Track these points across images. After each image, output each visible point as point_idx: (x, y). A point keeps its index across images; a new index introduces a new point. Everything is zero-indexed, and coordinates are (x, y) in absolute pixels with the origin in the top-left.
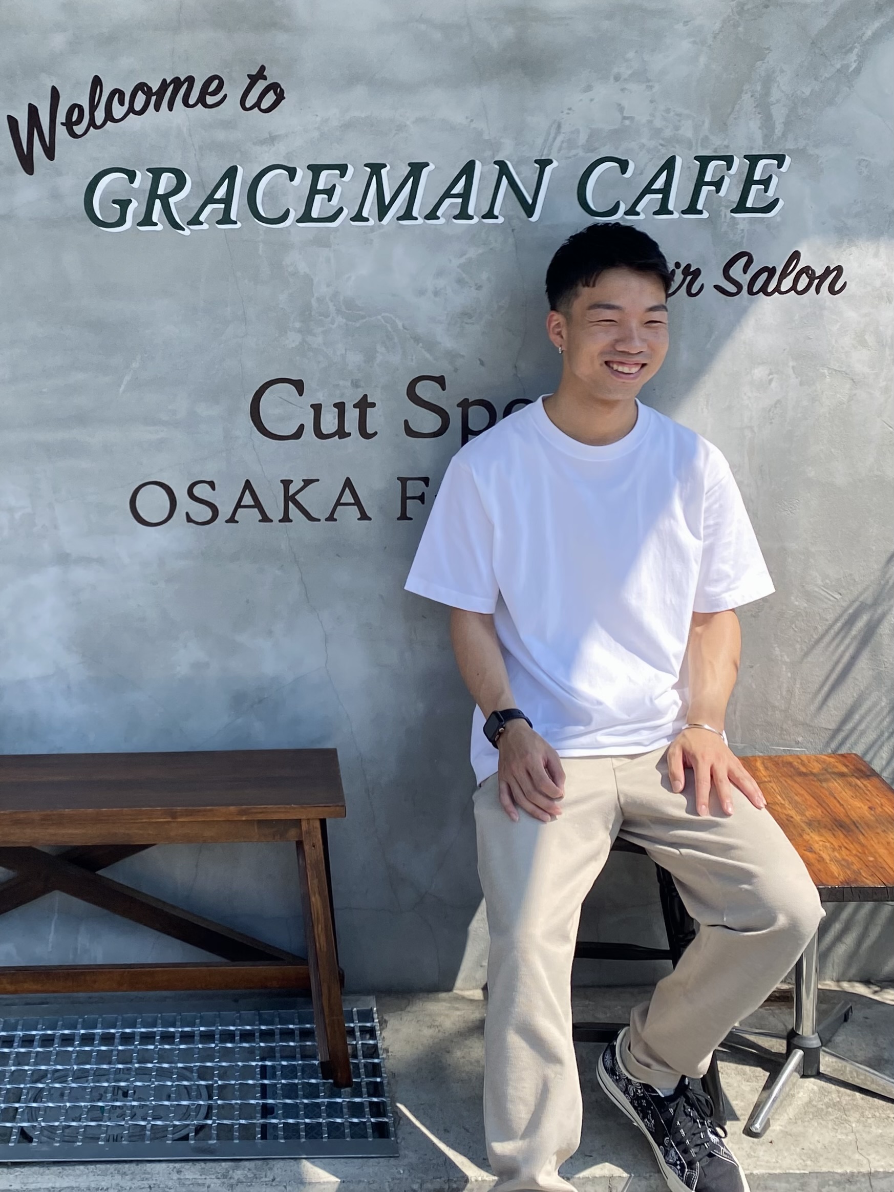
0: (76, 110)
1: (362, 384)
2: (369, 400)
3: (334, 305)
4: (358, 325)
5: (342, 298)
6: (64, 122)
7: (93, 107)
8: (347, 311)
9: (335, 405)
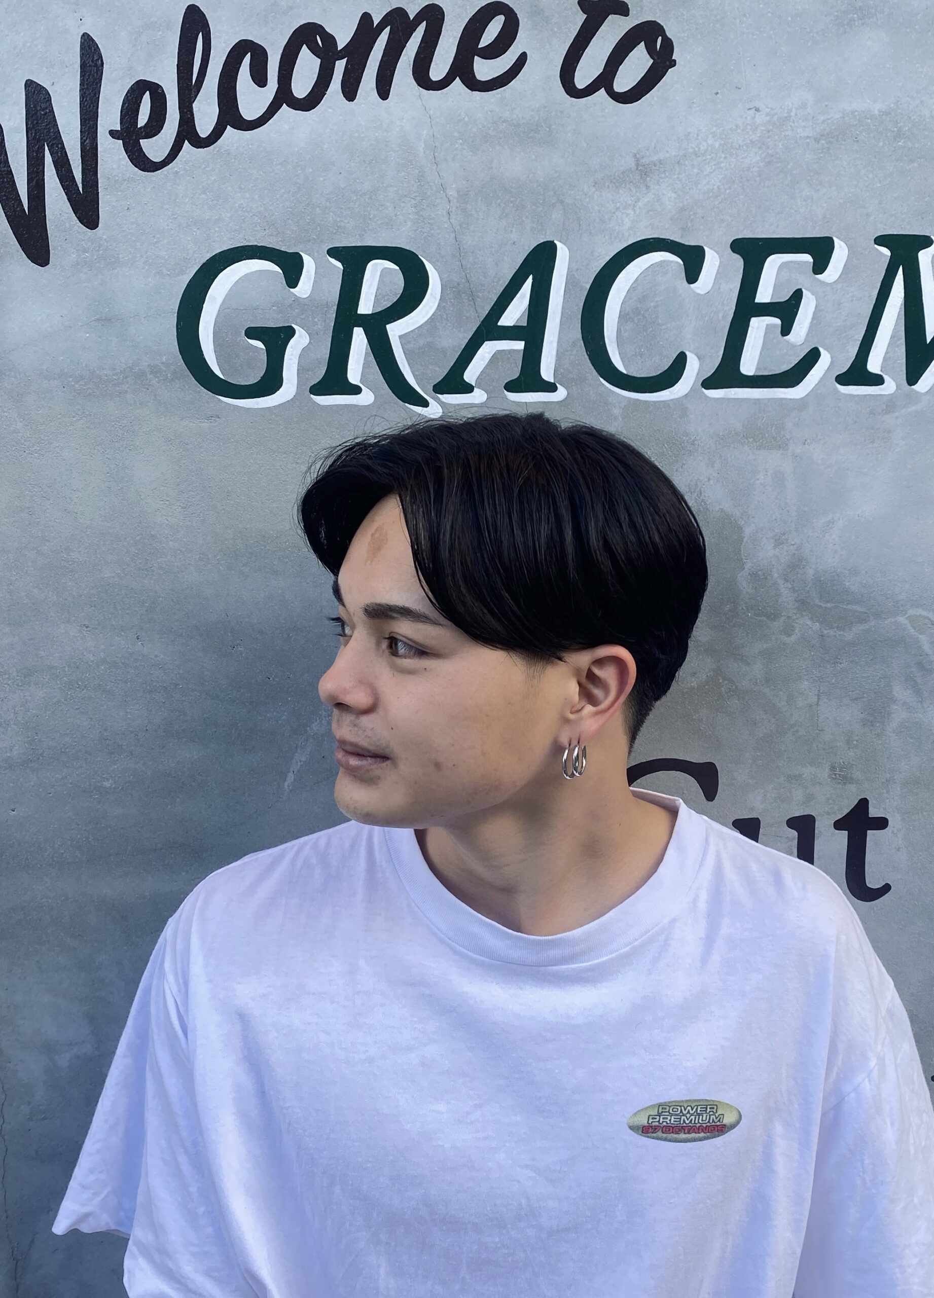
0: (147, 98)
1: (857, 774)
2: (873, 812)
3: (793, 590)
4: (849, 636)
5: (811, 572)
6: (118, 127)
7: (188, 92)
8: (824, 605)
9: (792, 823)
